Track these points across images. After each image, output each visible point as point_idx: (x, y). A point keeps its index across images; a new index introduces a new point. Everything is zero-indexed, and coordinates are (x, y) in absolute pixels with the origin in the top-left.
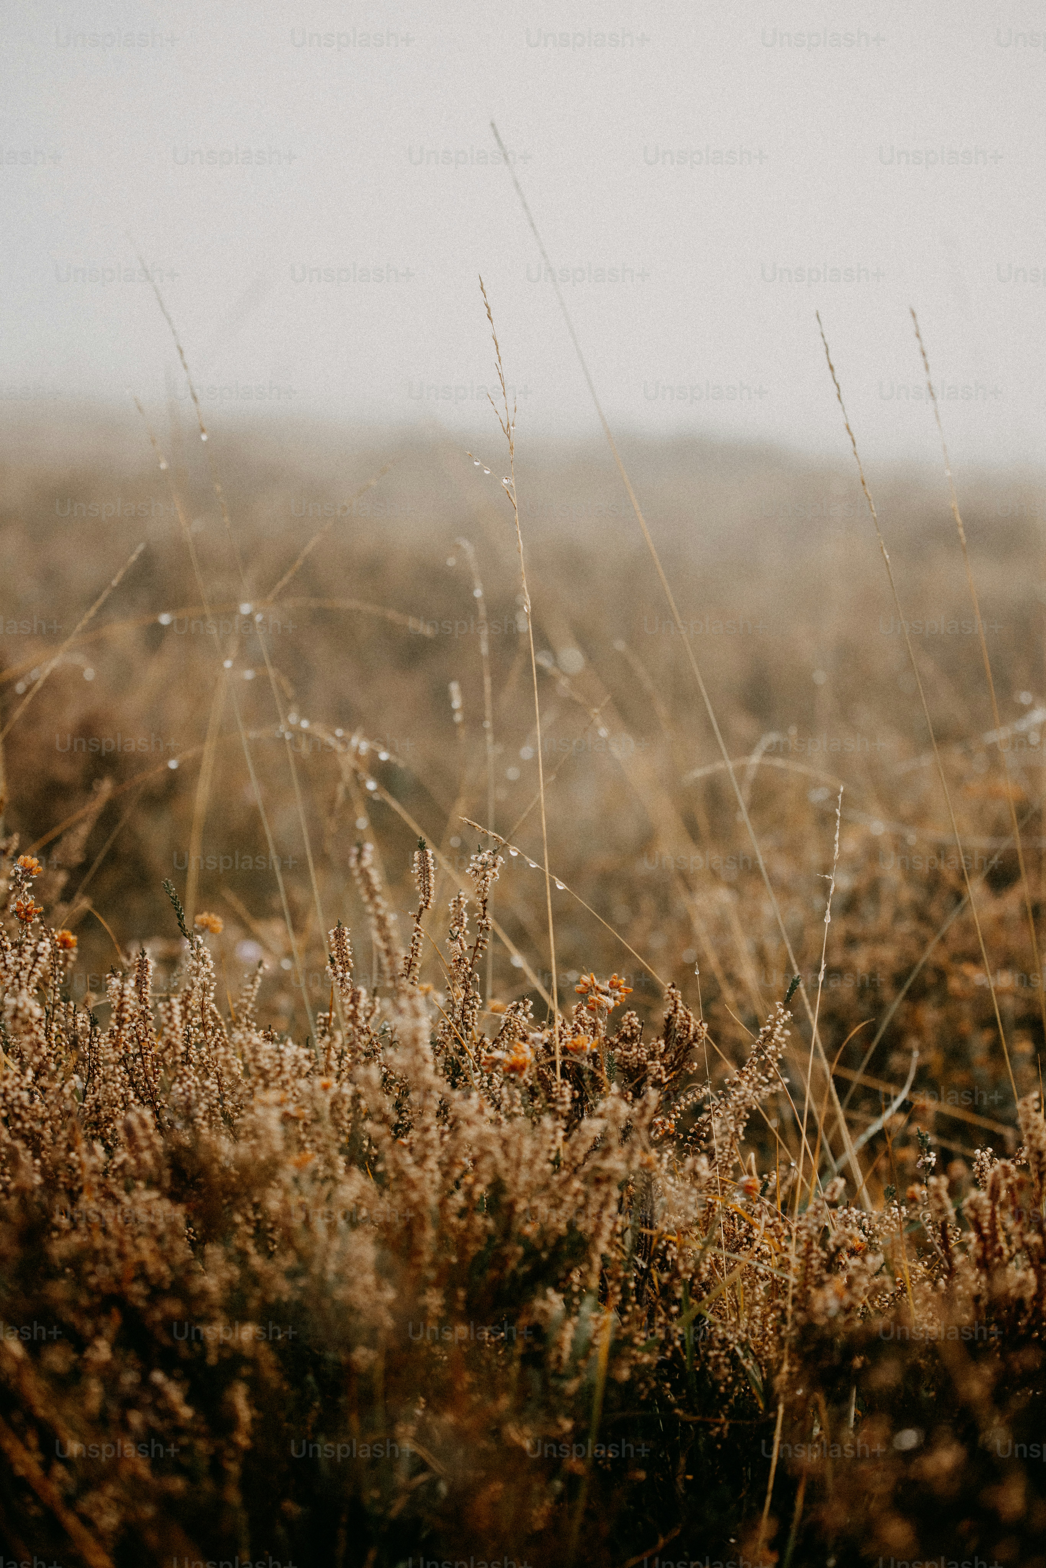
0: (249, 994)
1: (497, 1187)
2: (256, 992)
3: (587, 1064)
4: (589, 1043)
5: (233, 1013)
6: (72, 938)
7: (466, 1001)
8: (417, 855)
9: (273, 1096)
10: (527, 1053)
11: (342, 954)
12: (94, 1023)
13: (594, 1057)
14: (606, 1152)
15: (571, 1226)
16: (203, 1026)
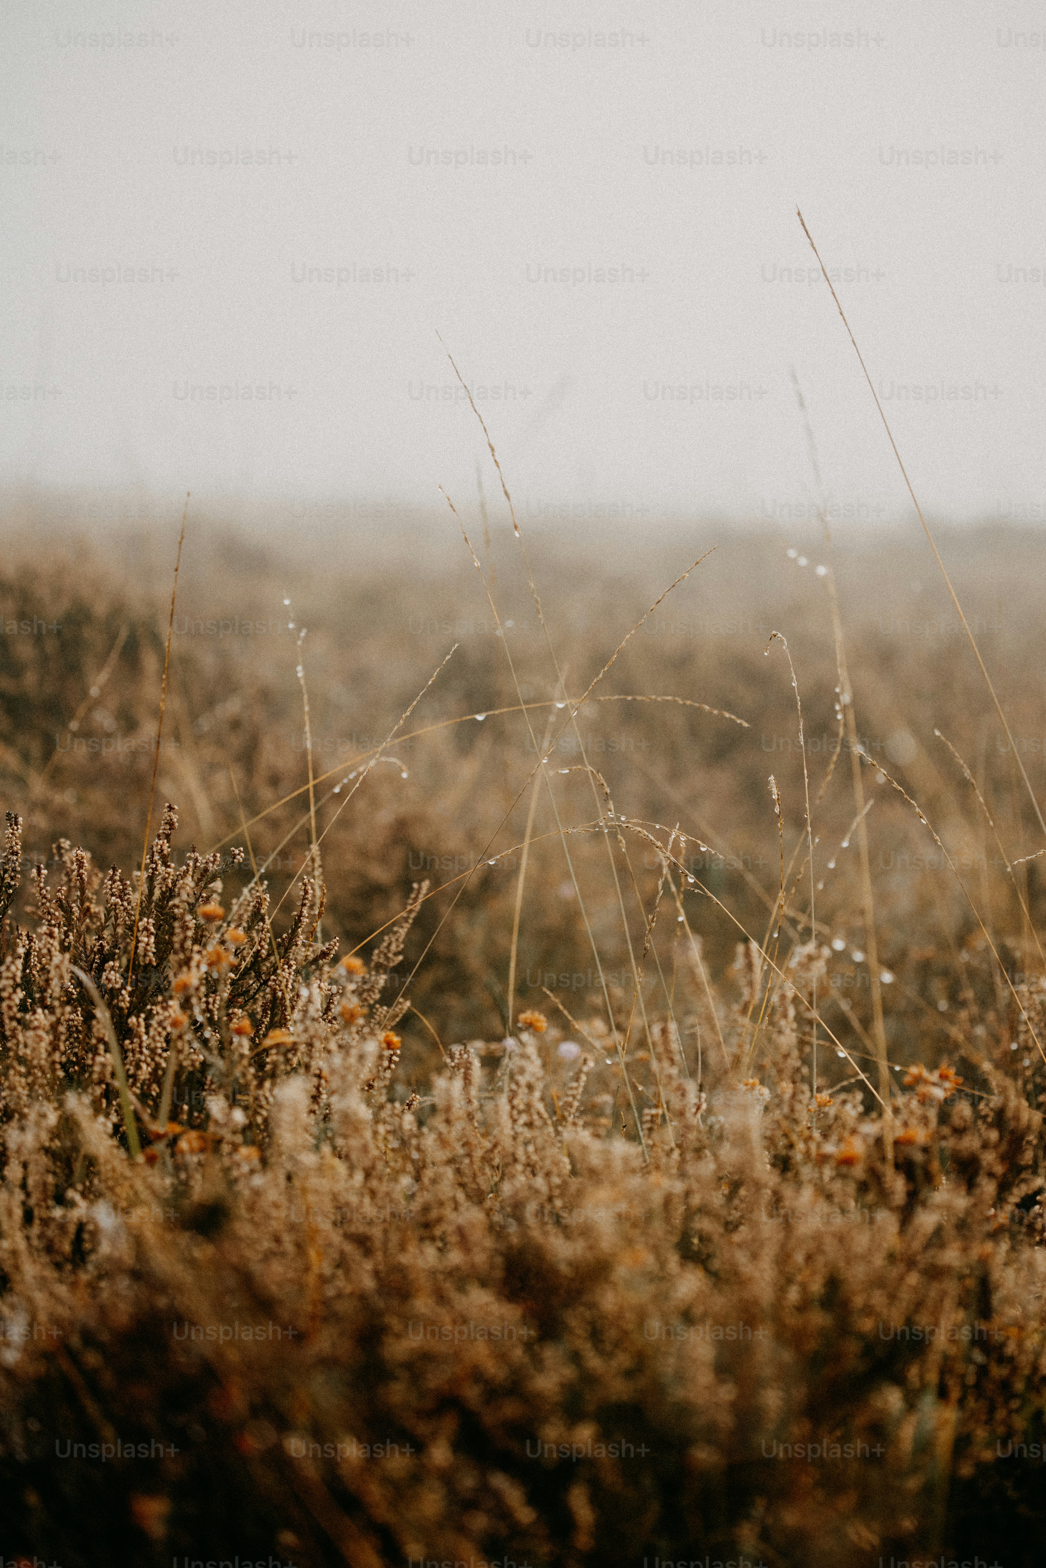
0: (574, 1092)
1: (833, 1283)
2: (581, 1090)
3: (919, 1157)
4: (921, 1135)
5: (559, 1112)
6: (396, 1039)
7: (794, 1095)
8: (740, 948)
9: (603, 1194)
10: (858, 1147)
11: (668, 1051)
12: (420, 1123)
13: (925, 1150)
14: (942, 1246)
15: (909, 1321)
16: (530, 1125)
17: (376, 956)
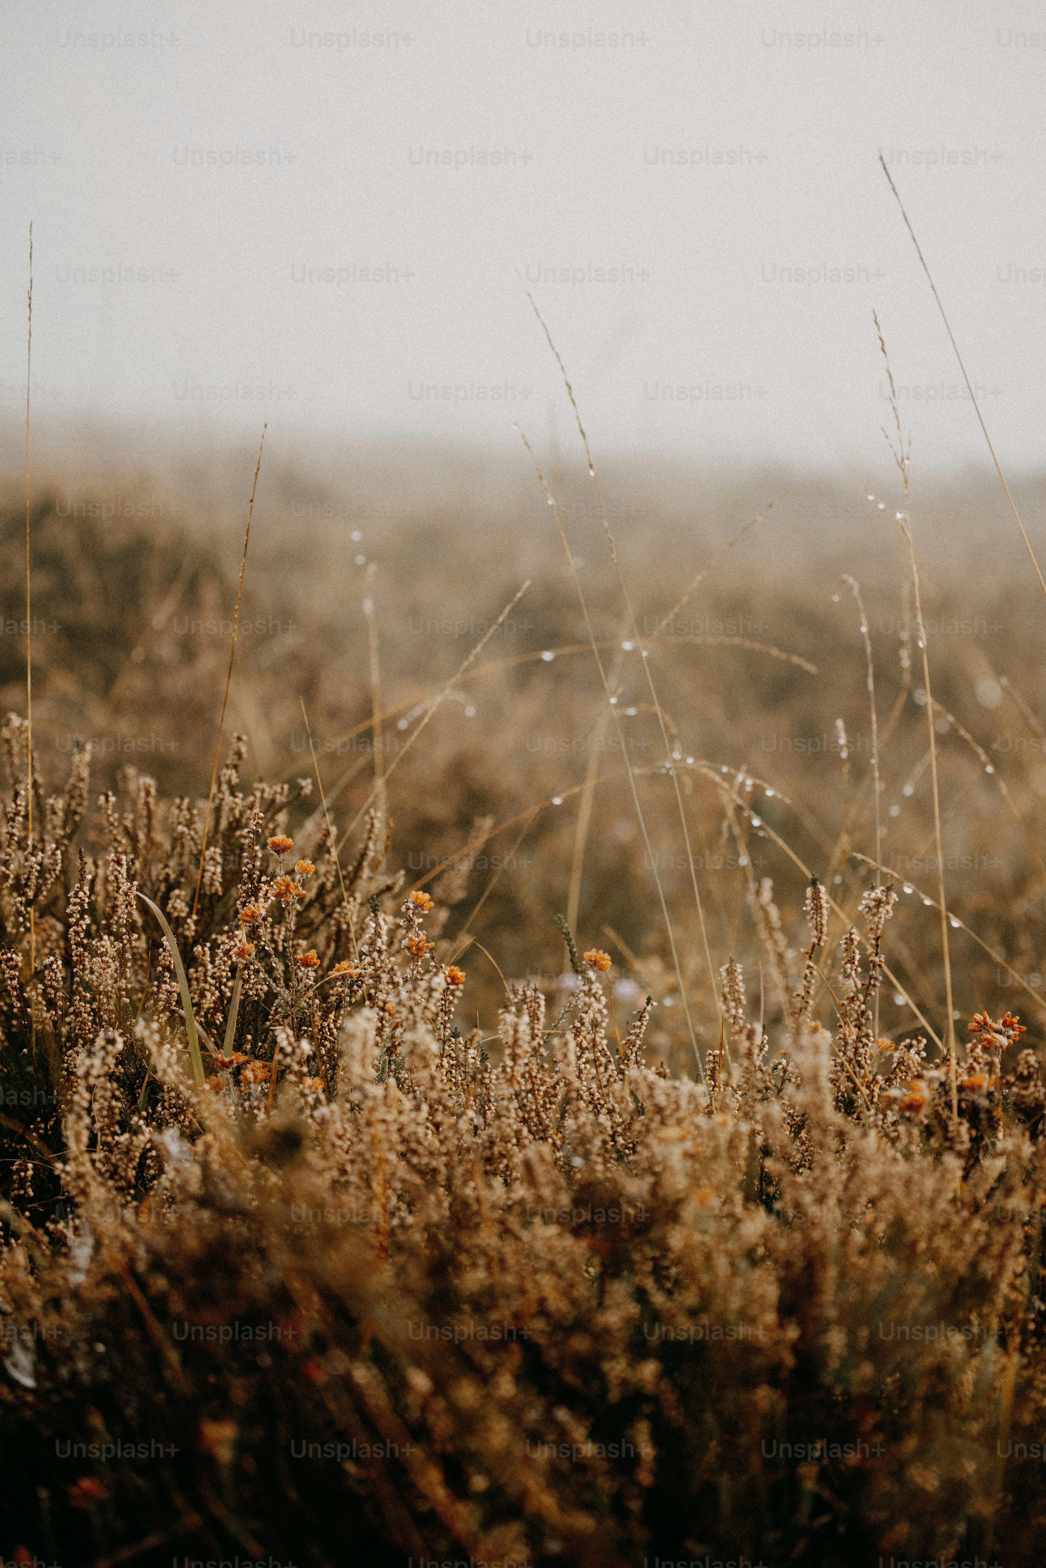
0: (638, 1031)
1: (899, 1226)
2: (644, 1028)
3: (984, 1103)
4: (985, 1081)
5: (622, 1051)
6: (460, 974)
7: (859, 1039)
8: (809, 891)
9: (672, 1132)
10: (924, 1092)
11: (733, 991)
12: (484, 1058)
13: (990, 1095)
14: (1009, 1192)
15: (974, 1265)
16: (595, 1062)
17: (439, 891)
